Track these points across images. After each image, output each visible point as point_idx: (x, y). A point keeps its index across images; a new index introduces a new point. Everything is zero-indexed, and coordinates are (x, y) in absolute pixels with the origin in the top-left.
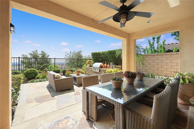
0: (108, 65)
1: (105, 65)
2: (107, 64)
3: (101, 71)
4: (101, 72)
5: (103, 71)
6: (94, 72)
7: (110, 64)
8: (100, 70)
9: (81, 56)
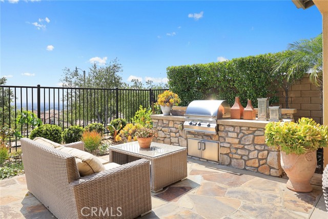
0: (248, 108)
1: (236, 107)
2: (244, 103)
3: (221, 128)
4: (221, 134)
5: (231, 129)
6: (189, 133)
7: (255, 105)
8: (218, 125)
9: (117, 82)
